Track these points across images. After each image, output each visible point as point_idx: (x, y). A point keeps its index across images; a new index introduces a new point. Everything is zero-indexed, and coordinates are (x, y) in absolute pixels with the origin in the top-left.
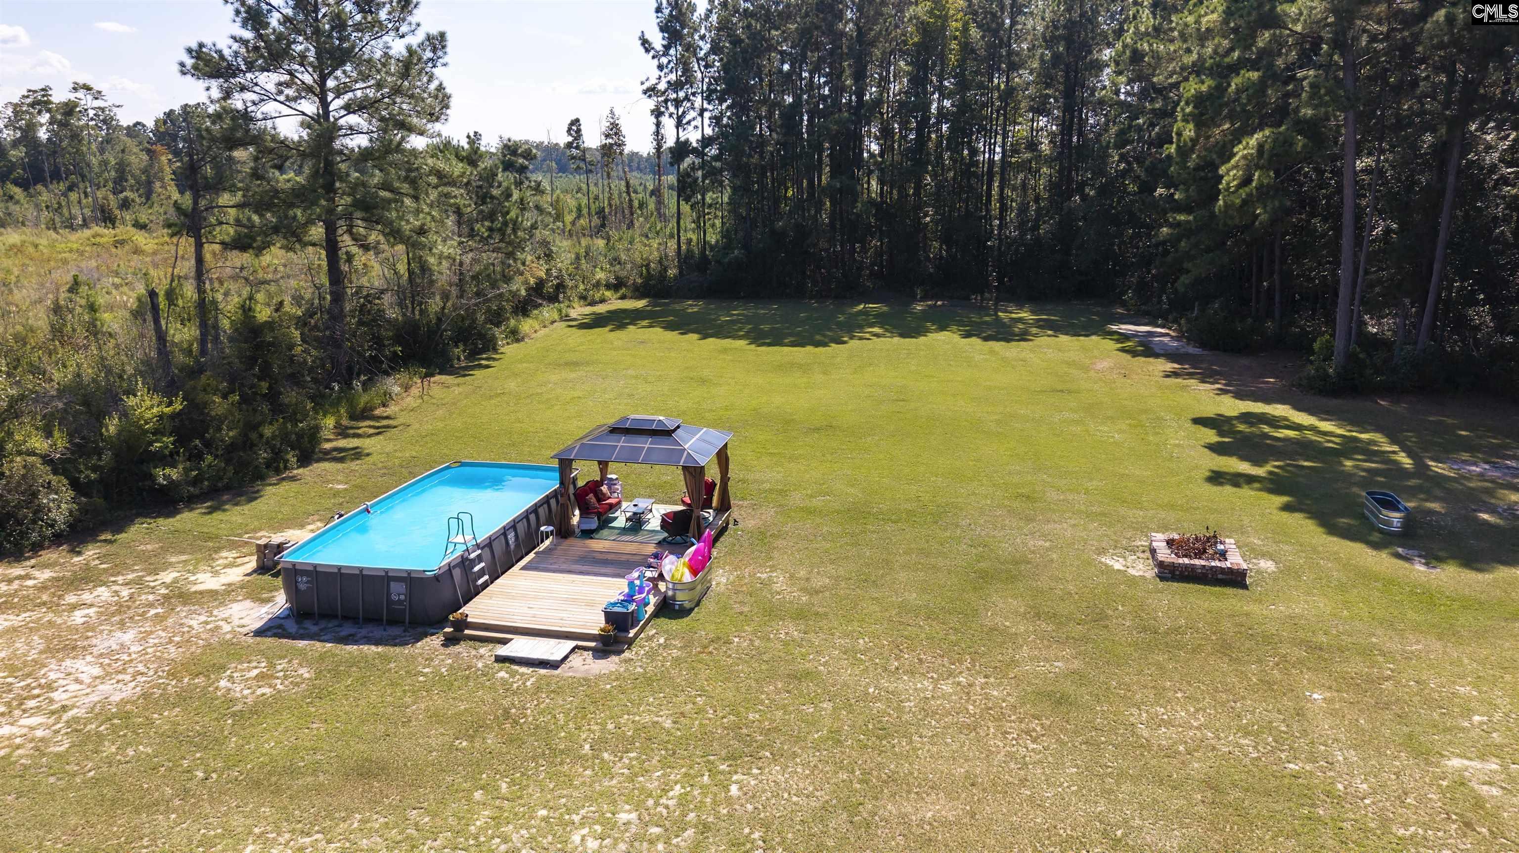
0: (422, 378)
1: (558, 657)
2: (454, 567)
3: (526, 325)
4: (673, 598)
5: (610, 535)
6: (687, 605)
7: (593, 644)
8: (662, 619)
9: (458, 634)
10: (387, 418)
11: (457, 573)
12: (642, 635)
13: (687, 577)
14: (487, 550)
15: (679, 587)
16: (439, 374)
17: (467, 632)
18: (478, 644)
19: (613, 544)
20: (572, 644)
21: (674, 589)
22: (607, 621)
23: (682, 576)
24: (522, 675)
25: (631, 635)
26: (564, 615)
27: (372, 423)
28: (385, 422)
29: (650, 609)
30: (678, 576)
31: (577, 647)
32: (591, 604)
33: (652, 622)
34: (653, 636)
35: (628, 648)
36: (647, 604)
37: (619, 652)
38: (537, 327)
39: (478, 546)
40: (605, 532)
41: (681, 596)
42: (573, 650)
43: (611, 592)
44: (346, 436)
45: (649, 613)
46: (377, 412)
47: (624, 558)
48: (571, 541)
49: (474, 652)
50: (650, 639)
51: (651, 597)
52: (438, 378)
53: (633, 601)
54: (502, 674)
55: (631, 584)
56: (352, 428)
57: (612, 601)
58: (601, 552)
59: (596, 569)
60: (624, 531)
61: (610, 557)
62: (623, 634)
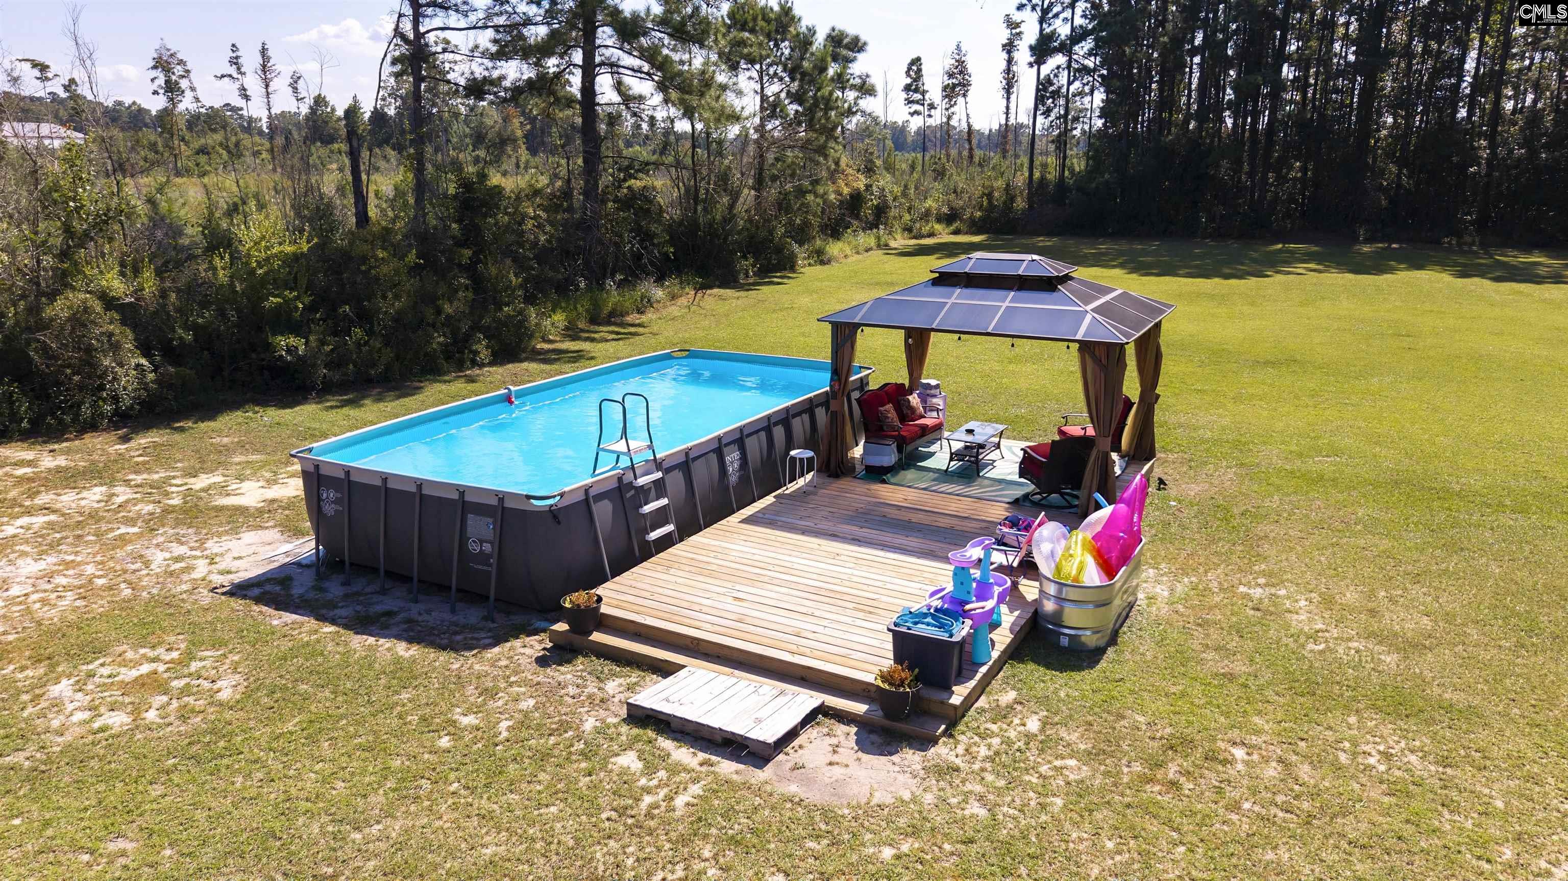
0: (697, 290)
1: (769, 733)
2: (600, 497)
3: (834, 248)
4: (1057, 618)
5: (920, 480)
6: (1090, 639)
7: (860, 708)
8: (1031, 666)
9: (577, 639)
10: (639, 325)
11: (603, 511)
12: (982, 702)
13: (1093, 576)
14: (678, 476)
15: (1072, 594)
16: (719, 287)
17: (597, 637)
18: (608, 667)
19: (926, 496)
20: (809, 700)
21: (1059, 599)
22: (899, 657)
23: (1080, 570)
24: (675, 769)
25: (956, 700)
26: (806, 625)
27: (616, 329)
28: (632, 330)
29: (1002, 638)
30: (1071, 569)
31: (821, 711)
32: (869, 609)
33: (1006, 671)
34: (1010, 707)
35: (948, 733)
36: (995, 626)
37: (925, 742)
38: (848, 252)
39: (658, 464)
40: (909, 475)
41: (1074, 617)
42: (810, 719)
43: (913, 588)
44: (575, 338)
45: (1000, 647)
46: (629, 319)
47: (944, 522)
48: (844, 483)
49: (591, 688)
50: (1002, 714)
51: (1004, 609)
52: (715, 291)
53: (966, 614)
54: (629, 761)
55: (961, 573)
56: (588, 331)
57: (915, 608)
58: (899, 508)
59: (888, 537)
60: (945, 475)
61: (915, 518)
62: (935, 695)
